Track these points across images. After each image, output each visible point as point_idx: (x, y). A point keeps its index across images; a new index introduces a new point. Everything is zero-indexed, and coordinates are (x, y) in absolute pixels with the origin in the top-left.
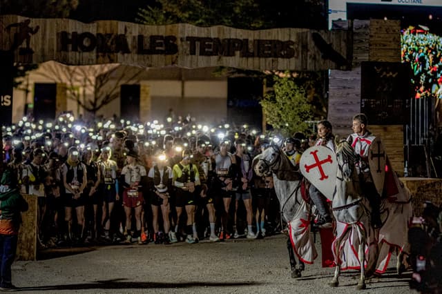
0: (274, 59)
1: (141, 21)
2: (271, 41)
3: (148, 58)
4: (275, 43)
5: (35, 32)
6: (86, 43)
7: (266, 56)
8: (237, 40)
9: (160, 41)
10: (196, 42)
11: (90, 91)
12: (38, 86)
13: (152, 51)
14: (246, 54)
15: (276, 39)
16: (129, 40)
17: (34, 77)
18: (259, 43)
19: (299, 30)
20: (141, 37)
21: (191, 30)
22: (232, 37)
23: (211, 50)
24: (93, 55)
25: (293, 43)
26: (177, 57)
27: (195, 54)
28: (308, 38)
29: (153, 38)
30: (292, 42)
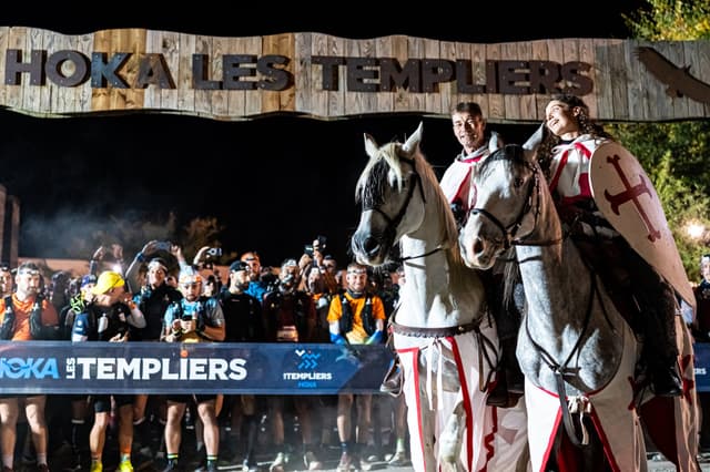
0: (538, 96)
2: (528, 64)
3: (220, 97)
4: (541, 67)
6: (68, 70)
7: (519, 92)
8: (441, 62)
9: (248, 66)
10: (341, 67)
14: (468, 89)
15: (543, 59)
16: (173, 65)
19: (602, 43)
21: (326, 44)
22: (428, 56)
23: (378, 81)
25: (587, 67)
26: (292, 95)
27: (337, 89)
28: (627, 57)
30: (583, 64)
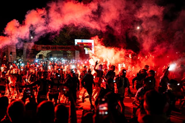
1: (52, 45)
4: (69, 47)
5: (38, 47)
6: (45, 48)
11: (46, 55)
12: (39, 55)
13: (53, 49)
14: (65, 49)
16: (50, 47)
17: (39, 54)
18: (67, 47)
19: (71, 46)
20: (52, 47)
21: (58, 46)
22: (63, 47)
23: (61, 48)
24: (46, 49)
26: (56, 49)
27: (58, 49)
29: (53, 47)
